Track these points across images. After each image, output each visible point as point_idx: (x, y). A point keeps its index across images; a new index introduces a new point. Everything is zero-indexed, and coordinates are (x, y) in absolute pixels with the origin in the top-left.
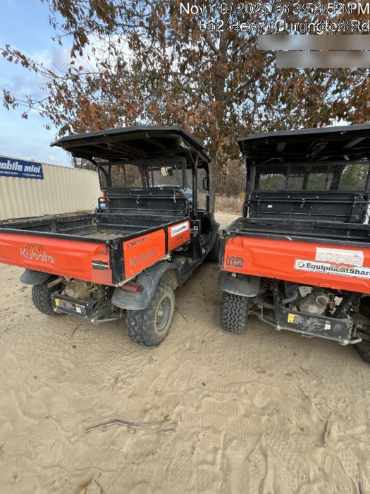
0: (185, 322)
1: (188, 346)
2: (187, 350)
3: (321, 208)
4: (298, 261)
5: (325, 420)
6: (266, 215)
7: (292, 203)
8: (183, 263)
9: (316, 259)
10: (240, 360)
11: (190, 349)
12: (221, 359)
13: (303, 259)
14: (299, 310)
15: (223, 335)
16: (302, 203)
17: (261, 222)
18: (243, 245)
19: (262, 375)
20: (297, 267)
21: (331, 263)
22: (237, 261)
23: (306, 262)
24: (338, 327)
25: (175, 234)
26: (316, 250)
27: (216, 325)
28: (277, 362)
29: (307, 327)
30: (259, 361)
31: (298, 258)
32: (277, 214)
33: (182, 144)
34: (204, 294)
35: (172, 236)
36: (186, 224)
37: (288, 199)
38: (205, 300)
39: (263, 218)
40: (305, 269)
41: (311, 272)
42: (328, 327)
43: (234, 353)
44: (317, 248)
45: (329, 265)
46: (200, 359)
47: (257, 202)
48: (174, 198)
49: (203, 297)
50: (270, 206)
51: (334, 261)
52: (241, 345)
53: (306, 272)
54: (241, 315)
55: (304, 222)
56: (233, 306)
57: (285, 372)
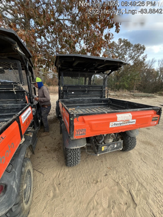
0: (42, 175)
1: (51, 194)
2: (53, 199)
3: (93, 93)
4: (111, 123)
5: (128, 190)
6: (71, 97)
7: (82, 91)
8: (31, 136)
9: (117, 121)
10: (84, 182)
11: (54, 196)
12: (75, 189)
13: (113, 122)
14: (105, 144)
15: (69, 171)
16: (86, 91)
17: (70, 101)
18: (84, 121)
19: (98, 184)
20: (110, 126)
21: (123, 121)
22: (82, 131)
23: (114, 123)
24: (119, 144)
25: (25, 120)
26: (117, 116)
27: (62, 166)
28: (99, 171)
29: (109, 150)
30: (92, 176)
31: (111, 122)
32: (77, 97)
33: (18, 49)
34: (46, 147)
35: (23, 122)
36: (29, 109)
37: (80, 89)
38: (48, 152)
39: (71, 99)
40: (114, 126)
41: (116, 127)
42: (116, 146)
43: (80, 179)
44: (117, 115)
45: (121, 122)
46: (64, 200)
47: (67, 91)
48: (14, 90)
49: (46, 149)
50: (73, 93)
51: (123, 119)
52: (80, 172)
53: (114, 127)
54: (79, 156)
55: (89, 99)
56: (74, 154)
57: (104, 175)
